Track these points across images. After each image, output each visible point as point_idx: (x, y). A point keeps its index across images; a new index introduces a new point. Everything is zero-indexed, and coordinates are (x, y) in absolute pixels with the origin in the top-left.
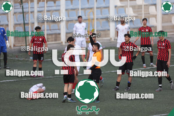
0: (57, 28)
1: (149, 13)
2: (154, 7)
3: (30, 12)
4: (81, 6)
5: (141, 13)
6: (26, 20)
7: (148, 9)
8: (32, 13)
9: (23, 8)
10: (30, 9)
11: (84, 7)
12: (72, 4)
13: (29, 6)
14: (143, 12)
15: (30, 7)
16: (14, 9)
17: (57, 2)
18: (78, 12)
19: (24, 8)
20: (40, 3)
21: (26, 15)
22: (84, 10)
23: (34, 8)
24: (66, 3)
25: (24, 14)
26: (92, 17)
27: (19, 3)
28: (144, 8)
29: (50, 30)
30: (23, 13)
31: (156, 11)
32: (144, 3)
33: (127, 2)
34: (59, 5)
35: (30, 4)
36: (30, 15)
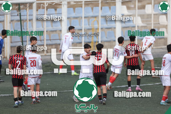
0: (58, 38)
1: (159, 23)
2: (164, 16)
3: (28, 20)
4: (85, 14)
5: (150, 23)
6: (23, 29)
7: (158, 18)
8: (31, 21)
9: (20, 16)
10: (28, 16)
11: (87, 15)
12: (74, 12)
13: (27, 13)
14: (152, 22)
15: (28, 15)
16: (10, 16)
17: (58, 9)
18: (81, 20)
19: (22, 16)
20: (39, 10)
21: (23, 23)
22: (87, 18)
23: (32, 15)
24: (68, 11)
25: (22, 22)
26: (96, 26)
27: (16, 9)
28: (154, 18)
29: (50, 40)
30: (21, 20)
31: (167, 21)
32: (154, 12)
33: (135, 11)
34: (60, 13)
35: (29, 11)
36: (28, 23)
